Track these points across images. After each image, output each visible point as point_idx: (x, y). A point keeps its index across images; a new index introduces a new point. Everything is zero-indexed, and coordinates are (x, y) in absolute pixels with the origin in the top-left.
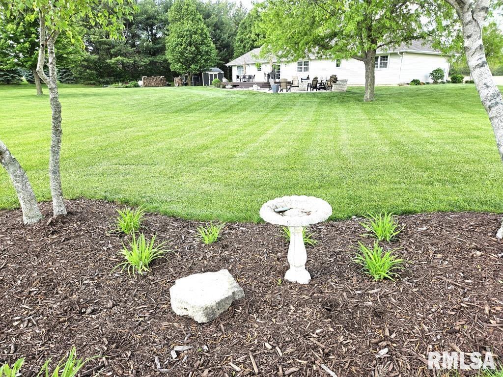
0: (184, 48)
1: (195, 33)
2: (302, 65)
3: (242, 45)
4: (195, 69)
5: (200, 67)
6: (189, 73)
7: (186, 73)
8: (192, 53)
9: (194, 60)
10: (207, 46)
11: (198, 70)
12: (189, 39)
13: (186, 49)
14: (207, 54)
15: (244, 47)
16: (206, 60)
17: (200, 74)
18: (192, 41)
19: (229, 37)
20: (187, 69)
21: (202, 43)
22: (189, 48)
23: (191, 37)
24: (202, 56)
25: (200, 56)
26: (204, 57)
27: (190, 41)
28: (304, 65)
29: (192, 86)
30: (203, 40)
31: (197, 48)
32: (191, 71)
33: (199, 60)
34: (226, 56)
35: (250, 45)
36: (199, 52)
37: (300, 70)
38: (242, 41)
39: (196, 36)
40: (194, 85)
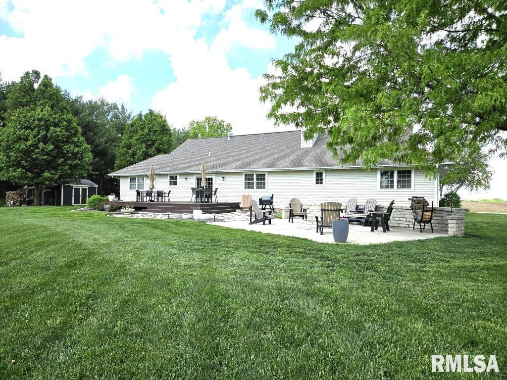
0: (32, 145)
1: (56, 125)
2: (253, 179)
3: (130, 152)
4: (50, 179)
5: (61, 177)
6: (37, 185)
7: (32, 186)
8: (47, 154)
9: (50, 164)
10: (77, 146)
11: (56, 181)
12: (43, 133)
13: (35, 146)
14: (75, 158)
15: (134, 154)
16: (73, 167)
17: (58, 188)
18: (49, 135)
19: (106, 143)
20: (32, 178)
21: (68, 140)
22: (41, 145)
23: (48, 130)
24: (65, 160)
25: (62, 160)
26: (70, 162)
27: (45, 136)
28: (257, 179)
29: (40, 205)
30: (69, 137)
31: (57, 147)
32: (42, 183)
33: (59, 165)
34: (101, 166)
35: (143, 152)
36: (61, 153)
37: (249, 185)
38: (129, 147)
39: (58, 129)
40: (45, 204)
